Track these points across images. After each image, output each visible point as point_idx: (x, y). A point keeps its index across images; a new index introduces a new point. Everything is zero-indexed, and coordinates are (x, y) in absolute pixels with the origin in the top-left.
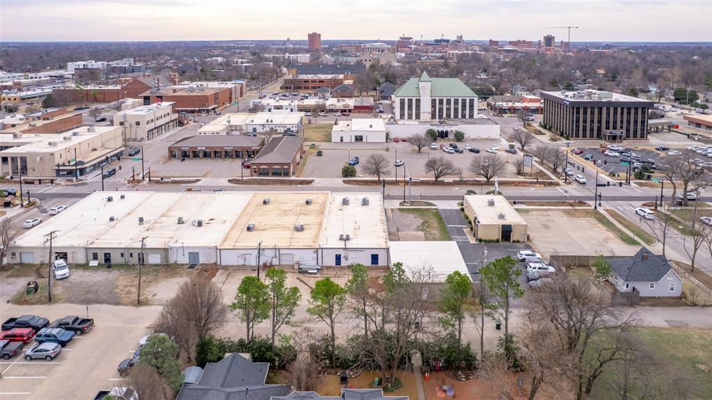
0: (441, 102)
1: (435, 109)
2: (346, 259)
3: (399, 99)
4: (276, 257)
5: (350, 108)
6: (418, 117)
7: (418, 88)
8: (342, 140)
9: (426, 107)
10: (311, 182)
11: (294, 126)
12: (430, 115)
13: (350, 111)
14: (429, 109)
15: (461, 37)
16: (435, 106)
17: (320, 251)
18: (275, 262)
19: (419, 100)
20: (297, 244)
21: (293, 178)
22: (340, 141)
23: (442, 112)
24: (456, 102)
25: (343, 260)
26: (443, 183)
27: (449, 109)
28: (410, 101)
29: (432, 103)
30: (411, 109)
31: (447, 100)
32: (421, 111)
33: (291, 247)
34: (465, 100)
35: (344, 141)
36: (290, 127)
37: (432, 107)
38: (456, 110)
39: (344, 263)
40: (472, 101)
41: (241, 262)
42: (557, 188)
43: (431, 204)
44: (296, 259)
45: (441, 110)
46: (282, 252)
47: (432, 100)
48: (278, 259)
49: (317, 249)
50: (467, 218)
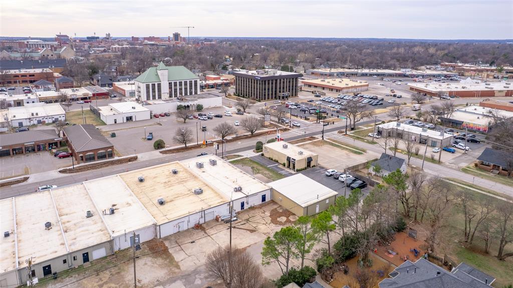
0: (175, 84)
1: (172, 90)
2: (248, 203)
3: (145, 84)
4: (202, 217)
5: (90, 96)
6: (160, 97)
7: (157, 75)
8: (115, 122)
9: (165, 89)
10: (135, 158)
11: (62, 116)
12: (168, 95)
13: (90, 98)
14: (168, 90)
15: (109, 34)
16: (172, 88)
17: (231, 203)
18: (202, 221)
20: (213, 203)
21: (116, 158)
23: (177, 92)
24: (186, 83)
25: (245, 204)
26: (228, 141)
27: (181, 89)
28: (154, 85)
29: (169, 86)
30: (155, 92)
31: (179, 82)
32: (162, 92)
34: (192, 81)
35: (117, 123)
36: (56, 117)
37: (169, 88)
38: (186, 89)
39: (246, 207)
40: (196, 82)
41: (176, 230)
42: (290, 131)
43: (239, 156)
44: (216, 214)
45: (176, 90)
46: (206, 212)
47: (169, 83)
48: (203, 218)
49: (230, 202)
50: (272, 159)
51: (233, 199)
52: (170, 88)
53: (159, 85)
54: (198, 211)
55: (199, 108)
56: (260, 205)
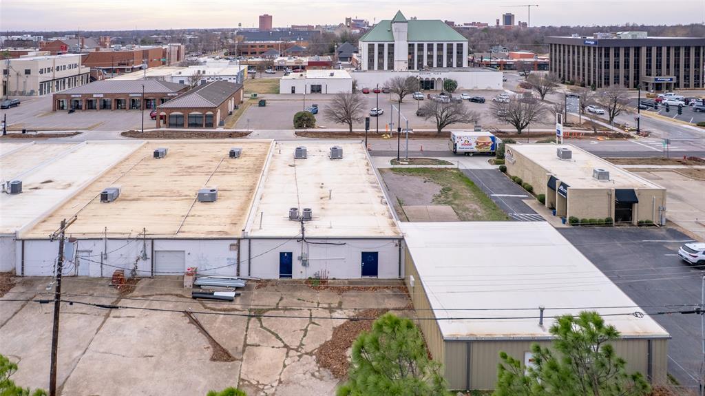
0: (421, 47)
1: (413, 57)
2: (305, 263)
3: (367, 44)
4: (145, 257)
5: (303, 64)
6: (391, 67)
7: (390, 31)
8: (293, 92)
9: (401, 53)
10: (247, 134)
11: (232, 77)
12: (407, 65)
13: (303, 67)
14: (406, 57)
16: (413, 53)
17: (244, 244)
18: (144, 268)
19: (393, 45)
20: (194, 228)
21: (220, 129)
22: (290, 92)
23: (422, 60)
24: (440, 47)
25: (296, 266)
27: (430, 57)
28: (381, 46)
29: (409, 49)
30: (383, 57)
31: (428, 45)
32: (396, 58)
33: (180, 235)
34: (452, 45)
35: (296, 93)
37: (409, 54)
38: (440, 58)
39: (298, 272)
40: (460, 46)
43: (444, 163)
44: (190, 263)
45: (420, 58)
46: (159, 246)
47: (410, 45)
48: (149, 262)
49: (239, 240)
50: (520, 183)
51: (251, 235)
52: (411, 53)
53: (391, 47)
54: (134, 235)
55: (450, 86)
56: (351, 282)
